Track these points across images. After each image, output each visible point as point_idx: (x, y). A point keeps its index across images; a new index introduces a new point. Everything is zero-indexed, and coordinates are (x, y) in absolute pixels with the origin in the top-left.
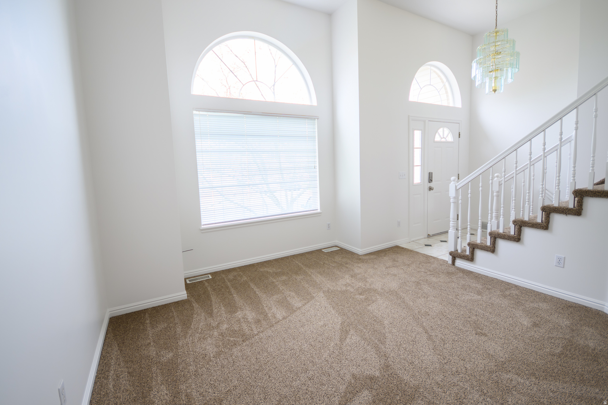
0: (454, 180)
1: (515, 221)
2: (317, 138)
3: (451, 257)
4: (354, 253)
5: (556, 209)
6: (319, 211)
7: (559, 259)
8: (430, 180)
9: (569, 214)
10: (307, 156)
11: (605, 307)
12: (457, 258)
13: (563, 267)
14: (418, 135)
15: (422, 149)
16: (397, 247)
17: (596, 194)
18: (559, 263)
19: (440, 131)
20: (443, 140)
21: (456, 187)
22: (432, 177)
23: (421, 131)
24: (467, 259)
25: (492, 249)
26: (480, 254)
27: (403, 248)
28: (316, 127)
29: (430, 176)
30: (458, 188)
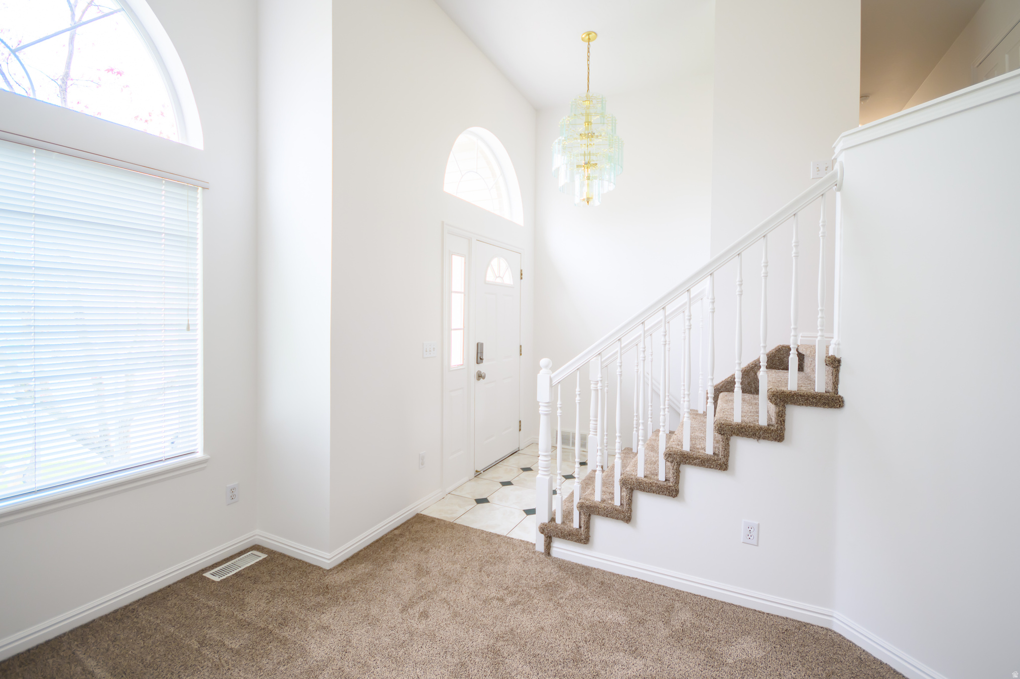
0: (546, 367)
1: (670, 454)
2: (200, 242)
3: (542, 537)
4: (310, 565)
5: (742, 428)
6: (200, 455)
7: (750, 529)
8: (480, 359)
9: (764, 438)
10: (162, 293)
11: (835, 620)
12: (554, 539)
13: (756, 544)
14: (458, 264)
15: (465, 295)
16: (419, 519)
17: (810, 400)
18: (749, 537)
19: (495, 262)
20: (499, 280)
21: (551, 380)
22: (482, 353)
23: (463, 258)
24: (578, 540)
25: (625, 515)
26: (602, 527)
27: (433, 520)
28: (200, 211)
29: (479, 351)
30: (555, 382)
